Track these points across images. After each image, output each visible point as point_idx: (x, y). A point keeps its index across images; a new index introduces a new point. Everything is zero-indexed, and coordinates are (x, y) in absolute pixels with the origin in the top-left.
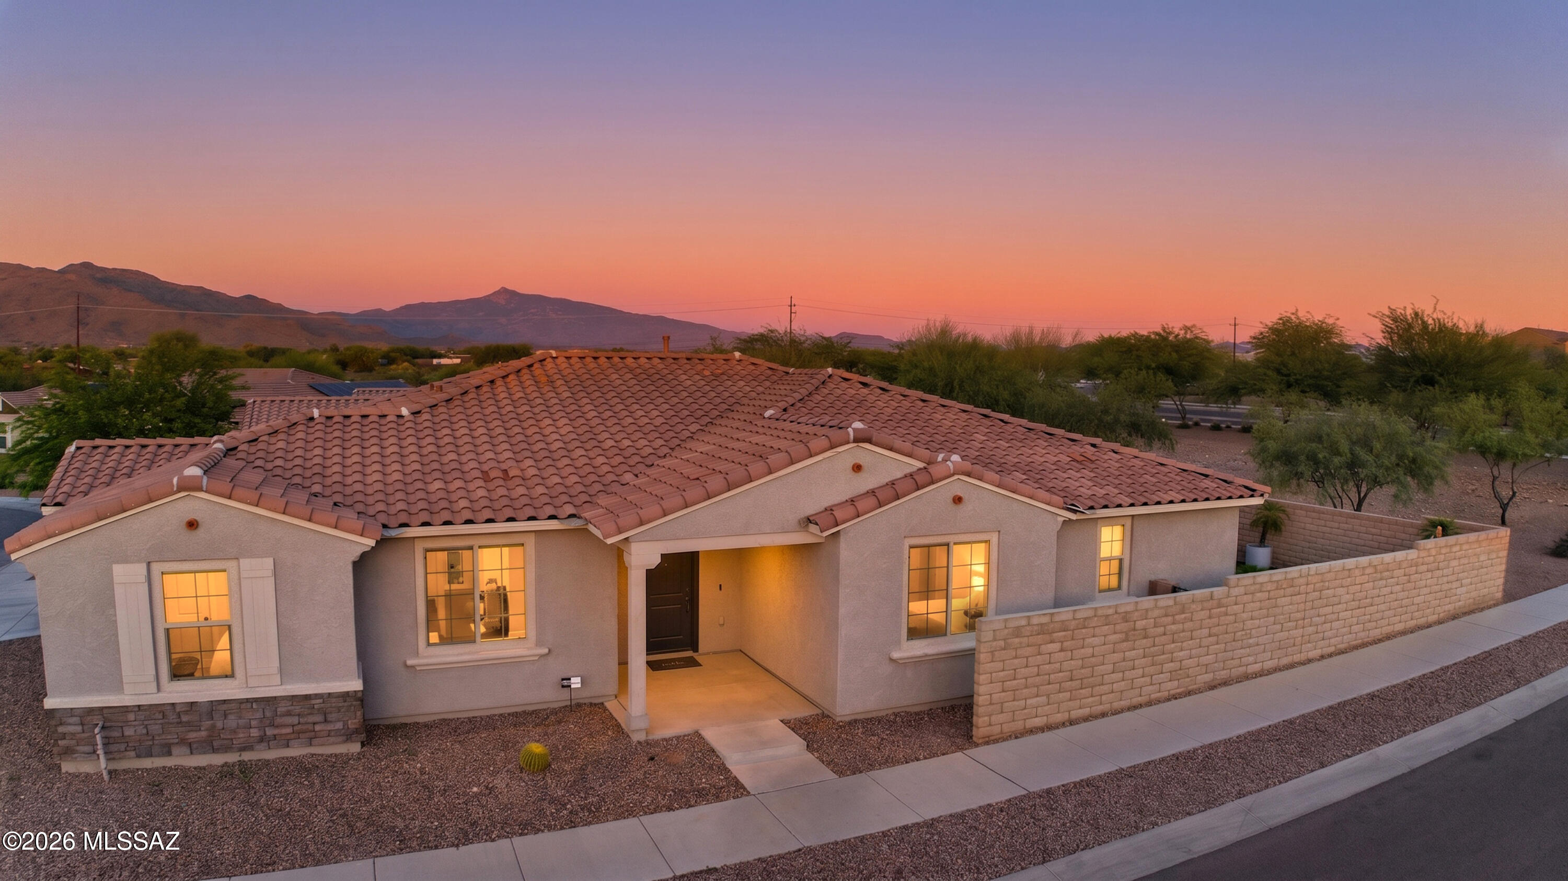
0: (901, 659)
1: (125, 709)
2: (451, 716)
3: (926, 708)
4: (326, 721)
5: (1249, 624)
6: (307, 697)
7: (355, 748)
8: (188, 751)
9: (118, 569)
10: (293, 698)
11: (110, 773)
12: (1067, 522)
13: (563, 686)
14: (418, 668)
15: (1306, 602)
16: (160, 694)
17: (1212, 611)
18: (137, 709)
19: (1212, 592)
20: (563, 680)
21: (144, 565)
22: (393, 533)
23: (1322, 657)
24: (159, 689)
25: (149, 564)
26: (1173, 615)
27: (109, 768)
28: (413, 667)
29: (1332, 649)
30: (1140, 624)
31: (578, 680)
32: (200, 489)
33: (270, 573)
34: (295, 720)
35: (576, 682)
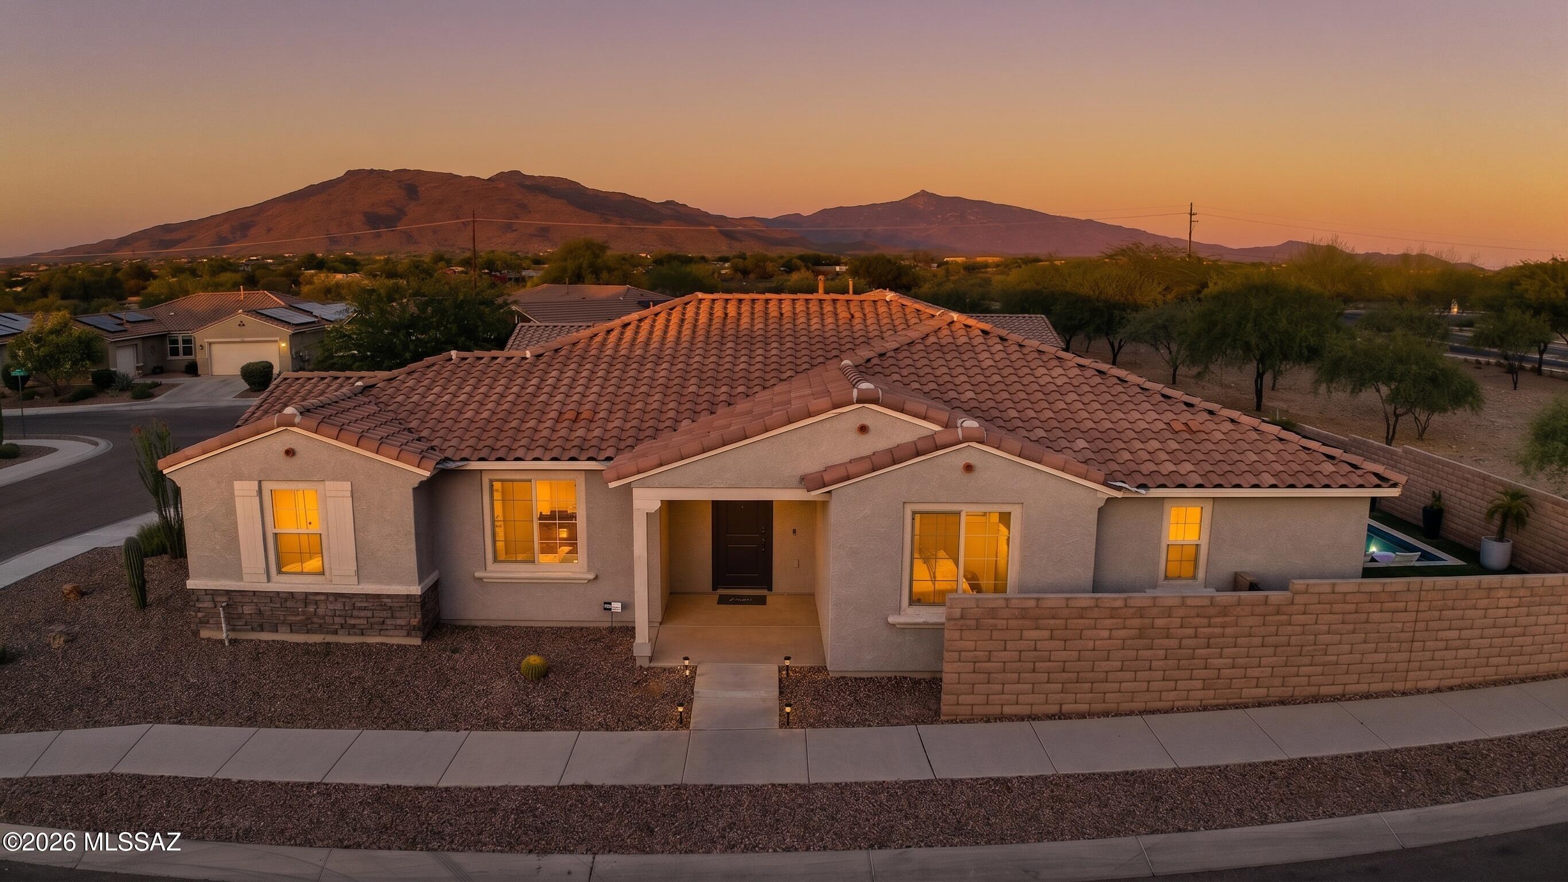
0: (899, 624)
1: (242, 593)
2: (513, 624)
3: (927, 676)
4: (392, 617)
5: (1324, 638)
6: (378, 596)
7: (417, 641)
8: (289, 631)
9: (237, 484)
10: (367, 596)
11: (230, 641)
12: (1110, 500)
13: (605, 609)
14: (485, 580)
15: (1416, 621)
16: (269, 584)
17: (1267, 617)
18: (252, 594)
19: (1267, 597)
20: (605, 603)
21: (256, 483)
22: (451, 465)
23: (1439, 690)
24: (269, 580)
25: (260, 482)
26: (1209, 617)
27: (229, 637)
28: (481, 579)
29: (1457, 682)
30: (1160, 622)
31: (619, 605)
32: (293, 425)
33: (349, 494)
34: (369, 614)
35: (616, 606)
